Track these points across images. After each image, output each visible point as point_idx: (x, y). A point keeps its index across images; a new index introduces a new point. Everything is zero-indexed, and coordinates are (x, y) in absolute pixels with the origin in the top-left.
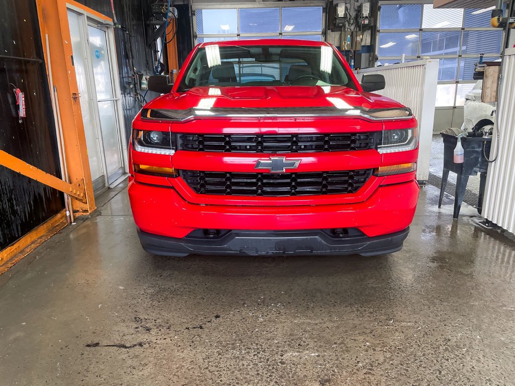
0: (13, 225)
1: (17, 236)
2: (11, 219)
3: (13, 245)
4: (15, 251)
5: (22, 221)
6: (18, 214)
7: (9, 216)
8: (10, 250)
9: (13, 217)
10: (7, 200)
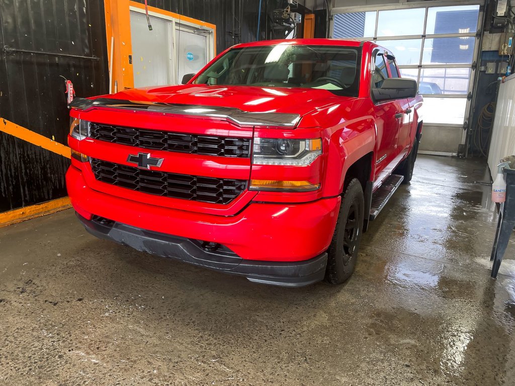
0: (44, 189)
1: (47, 198)
2: (42, 183)
3: (40, 204)
4: (41, 210)
5: (55, 187)
6: (51, 181)
7: (40, 181)
8: (35, 208)
9: (44, 183)
10: (41, 168)
